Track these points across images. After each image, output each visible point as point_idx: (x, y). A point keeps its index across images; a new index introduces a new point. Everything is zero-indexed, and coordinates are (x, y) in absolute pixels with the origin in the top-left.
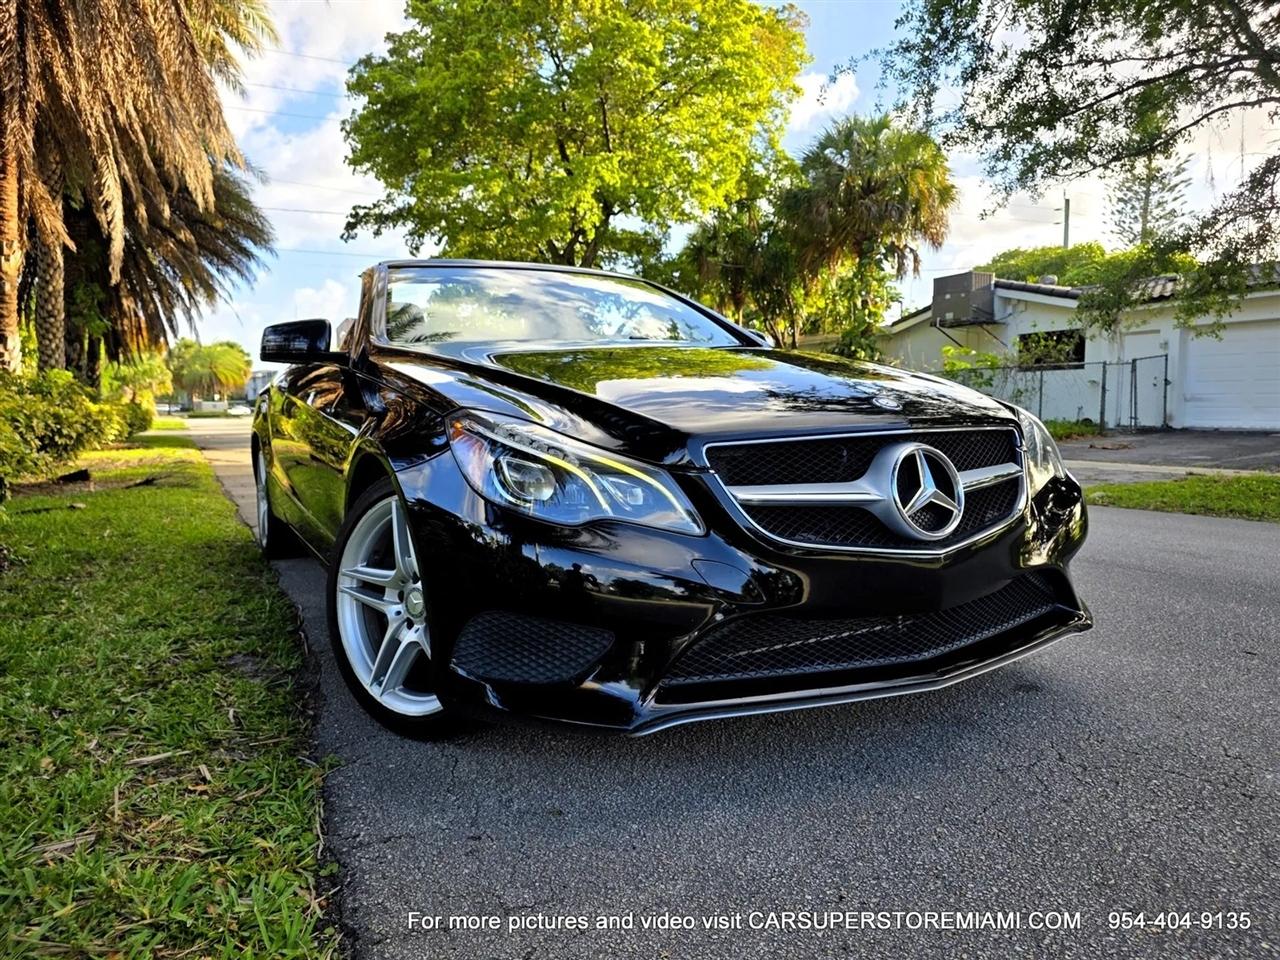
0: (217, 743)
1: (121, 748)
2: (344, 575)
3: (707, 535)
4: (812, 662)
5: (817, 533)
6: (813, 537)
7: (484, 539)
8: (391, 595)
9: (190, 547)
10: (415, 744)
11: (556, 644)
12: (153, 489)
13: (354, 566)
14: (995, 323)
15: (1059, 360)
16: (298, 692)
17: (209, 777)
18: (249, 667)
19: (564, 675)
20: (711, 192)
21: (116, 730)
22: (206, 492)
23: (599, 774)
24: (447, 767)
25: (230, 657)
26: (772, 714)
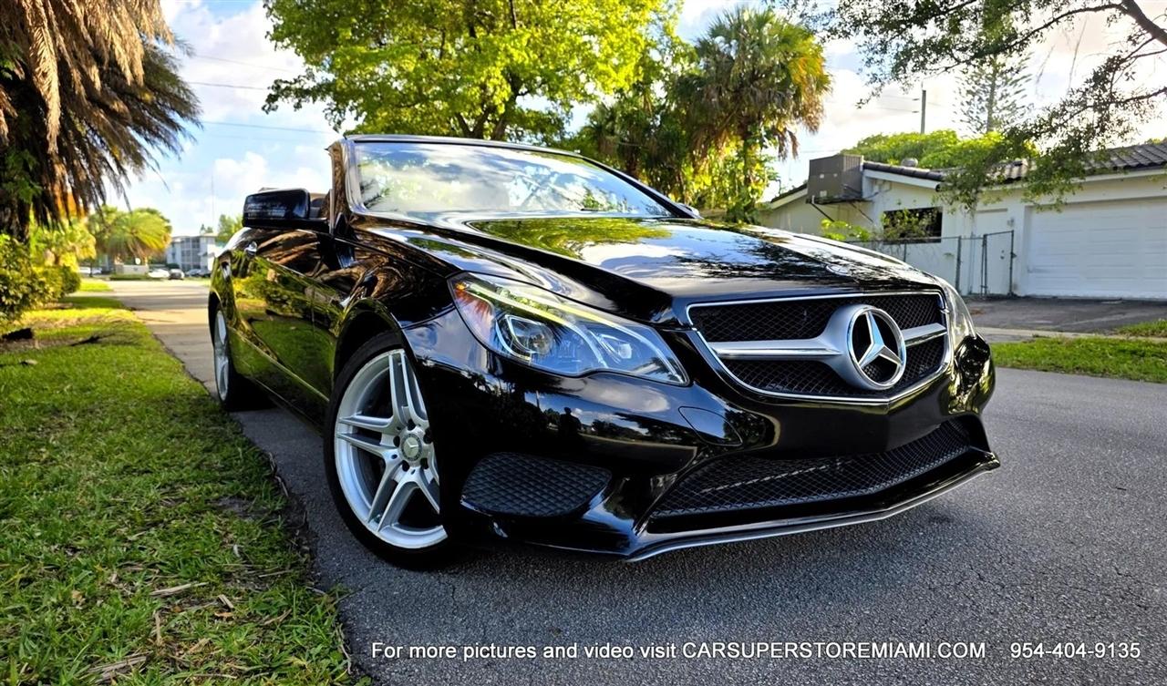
0: (229, 575)
1: (140, 581)
2: (342, 422)
3: (691, 385)
4: (778, 497)
5: (783, 384)
6: (781, 387)
7: (487, 387)
8: (387, 440)
9: (149, 400)
10: (412, 574)
11: (560, 481)
12: (99, 346)
13: (350, 415)
14: (864, 201)
15: (921, 235)
16: (289, 528)
17: (231, 606)
18: (236, 508)
19: (565, 508)
20: (613, 74)
21: (131, 565)
22: (149, 349)
23: (585, 597)
24: (447, 593)
25: (218, 500)
26: (725, 544)
